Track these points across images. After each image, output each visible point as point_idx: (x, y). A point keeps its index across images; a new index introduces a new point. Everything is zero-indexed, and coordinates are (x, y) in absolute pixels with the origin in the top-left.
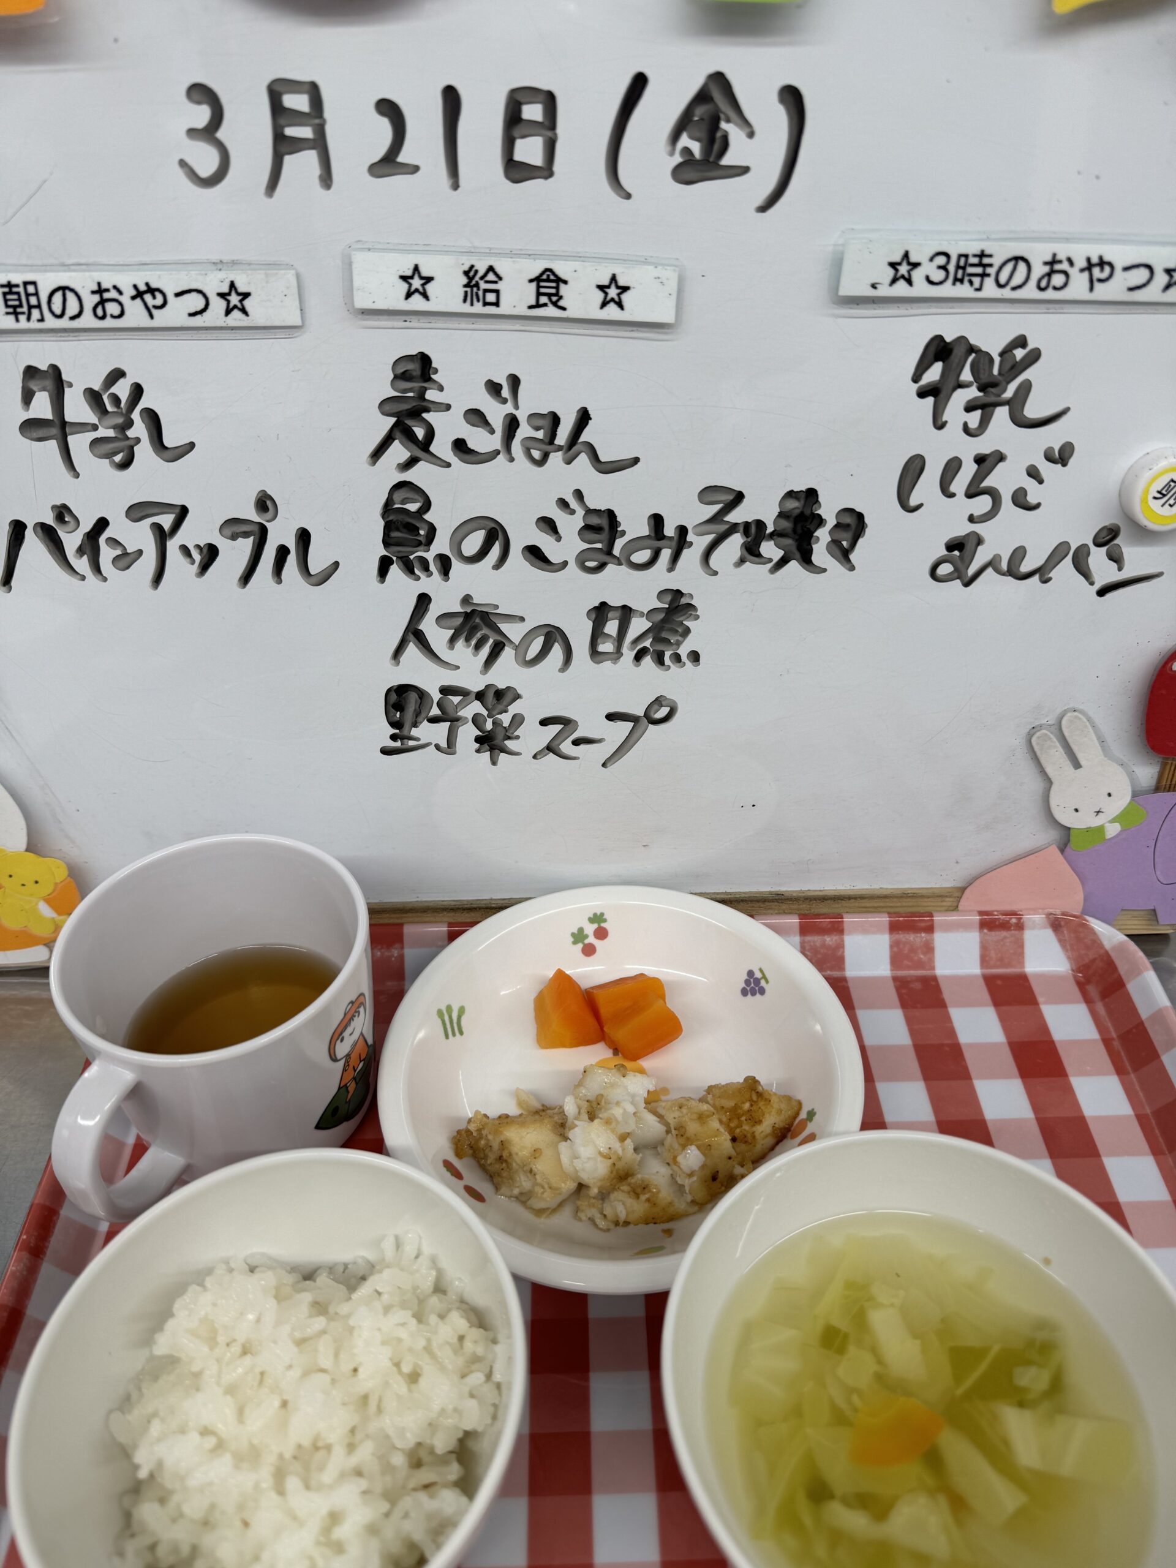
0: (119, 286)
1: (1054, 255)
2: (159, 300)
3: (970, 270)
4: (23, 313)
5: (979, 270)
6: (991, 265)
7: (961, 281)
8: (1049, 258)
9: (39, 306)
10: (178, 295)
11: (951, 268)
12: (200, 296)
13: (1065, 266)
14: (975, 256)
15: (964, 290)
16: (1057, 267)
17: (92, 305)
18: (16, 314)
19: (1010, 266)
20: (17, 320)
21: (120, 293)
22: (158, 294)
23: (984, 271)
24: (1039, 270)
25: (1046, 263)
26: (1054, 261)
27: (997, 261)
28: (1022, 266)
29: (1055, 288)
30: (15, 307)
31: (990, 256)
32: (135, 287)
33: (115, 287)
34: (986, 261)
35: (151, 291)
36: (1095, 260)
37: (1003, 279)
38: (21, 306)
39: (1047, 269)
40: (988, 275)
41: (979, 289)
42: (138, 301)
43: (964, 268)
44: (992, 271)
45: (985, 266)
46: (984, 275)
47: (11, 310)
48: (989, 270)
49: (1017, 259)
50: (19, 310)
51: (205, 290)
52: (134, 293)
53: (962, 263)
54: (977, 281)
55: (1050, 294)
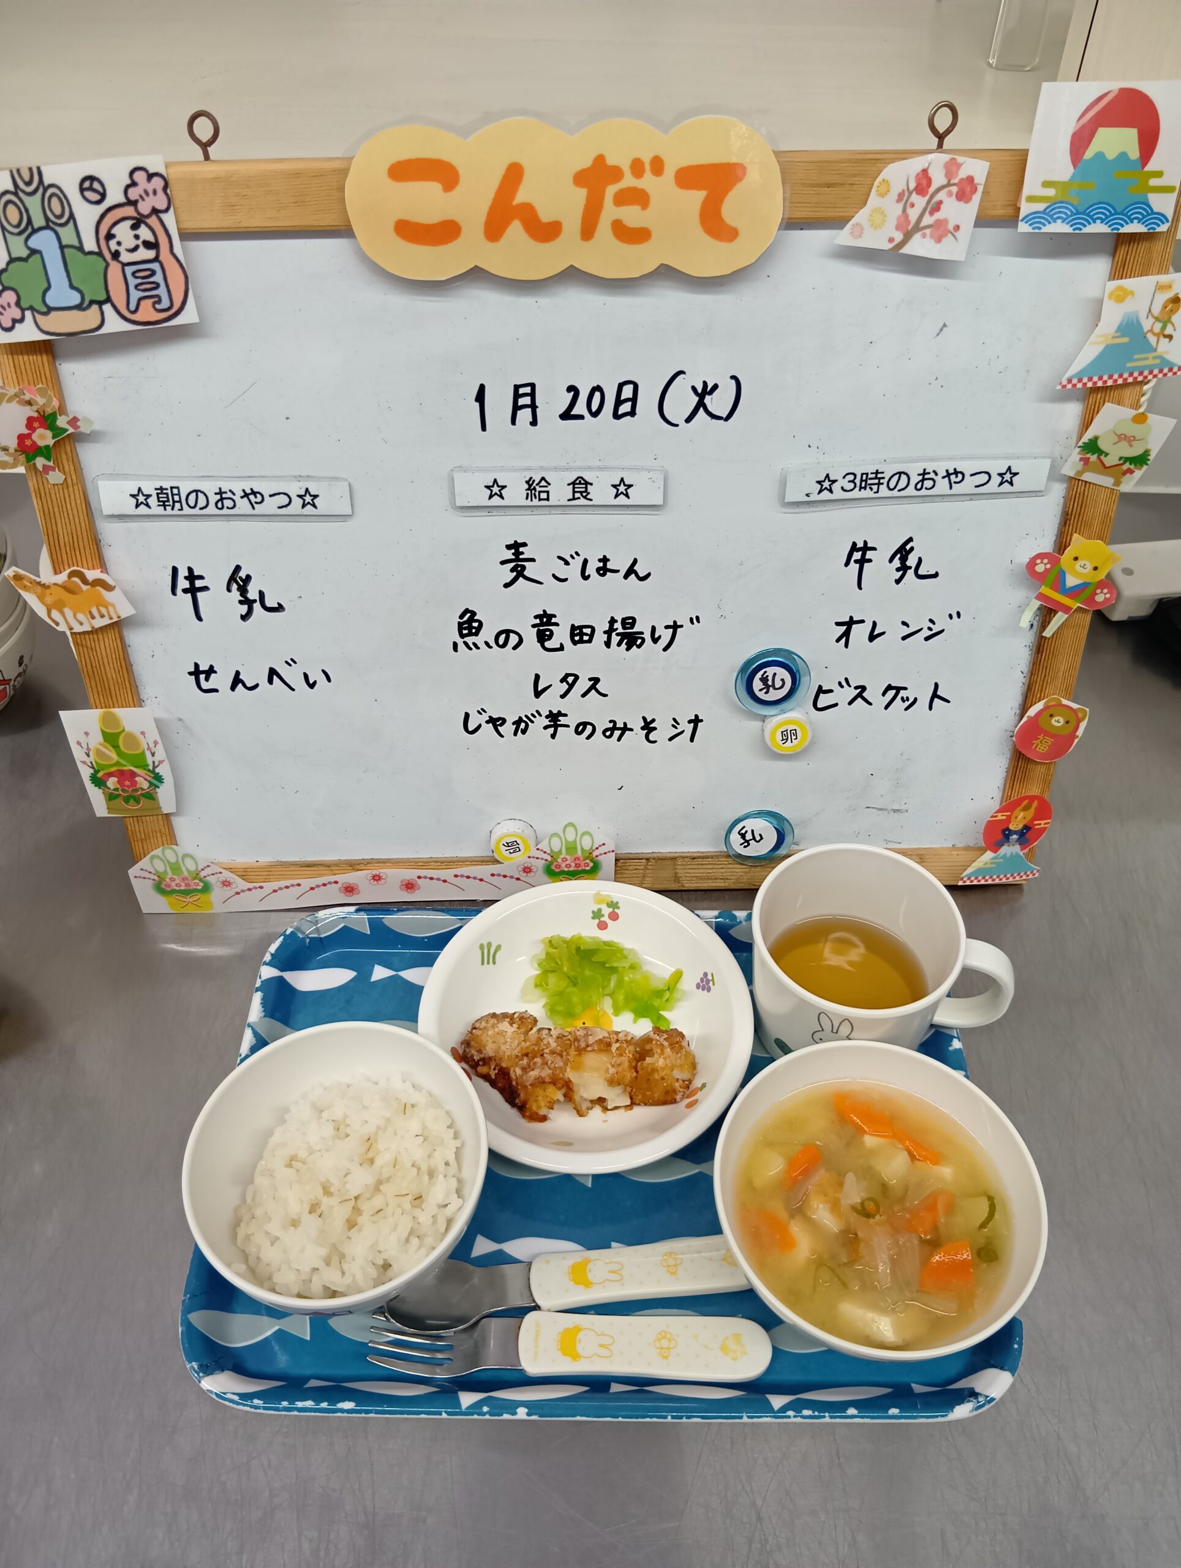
0: (233, 490)
1: (925, 470)
2: (259, 498)
3: (869, 482)
4: (169, 505)
5: (876, 481)
6: (883, 478)
7: (865, 488)
8: (922, 472)
9: (180, 501)
10: (271, 496)
11: (858, 481)
12: (286, 497)
13: (932, 475)
14: (872, 473)
15: (867, 493)
16: (927, 476)
17: (216, 501)
18: (165, 506)
19: (896, 477)
20: (165, 509)
21: (234, 494)
22: (258, 495)
23: (879, 481)
24: (915, 478)
25: (919, 475)
26: (924, 473)
27: (887, 476)
28: (904, 477)
29: (926, 489)
30: (164, 502)
31: (883, 473)
32: (244, 491)
33: (230, 491)
34: (879, 476)
35: (254, 493)
36: (952, 471)
37: (892, 486)
38: (168, 501)
39: (921, 478)
40: (882, 484)
41: (877, 492)
42: (245, 499)
43: (866, 481)
44: (885, 481)
45: (880, 479)
46: (879, 484)
47: (162, 503)
48: (882, 481)
49: (900, 473)
50: (166, 503)
51: (289, 494)
52: (243, 494)
53: (864, 478)
54: (875, 488)
55: (923, 492)
